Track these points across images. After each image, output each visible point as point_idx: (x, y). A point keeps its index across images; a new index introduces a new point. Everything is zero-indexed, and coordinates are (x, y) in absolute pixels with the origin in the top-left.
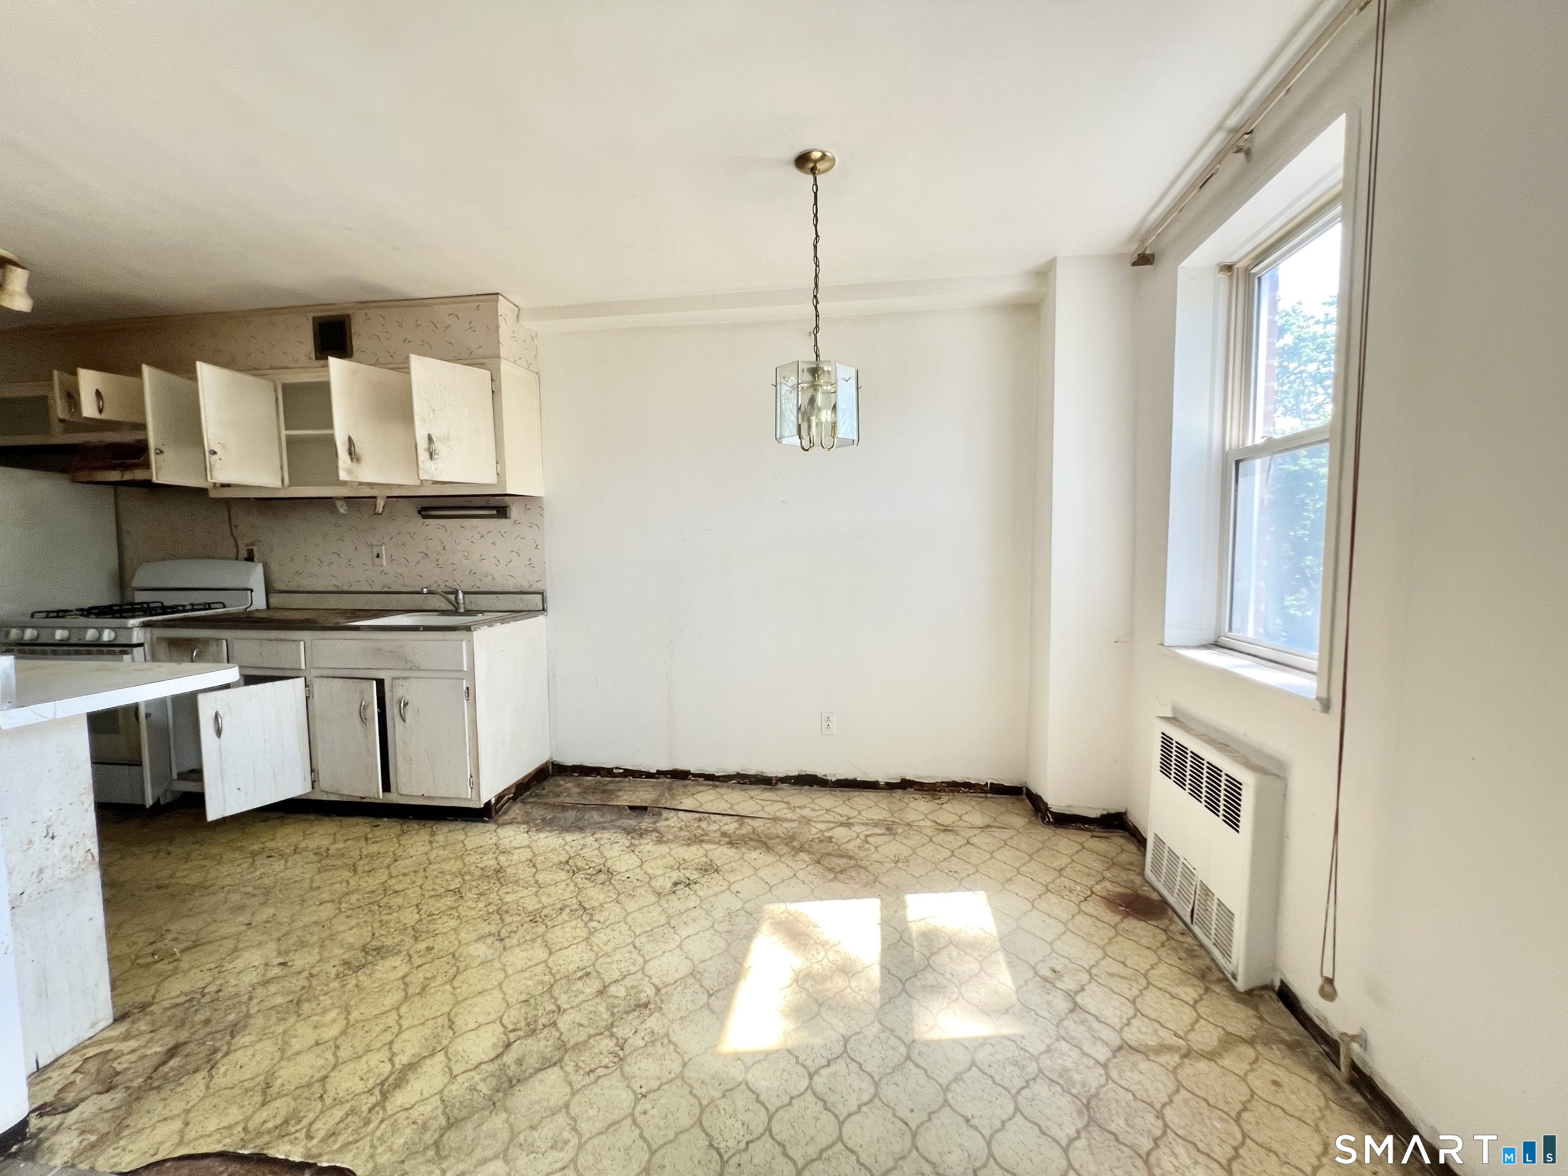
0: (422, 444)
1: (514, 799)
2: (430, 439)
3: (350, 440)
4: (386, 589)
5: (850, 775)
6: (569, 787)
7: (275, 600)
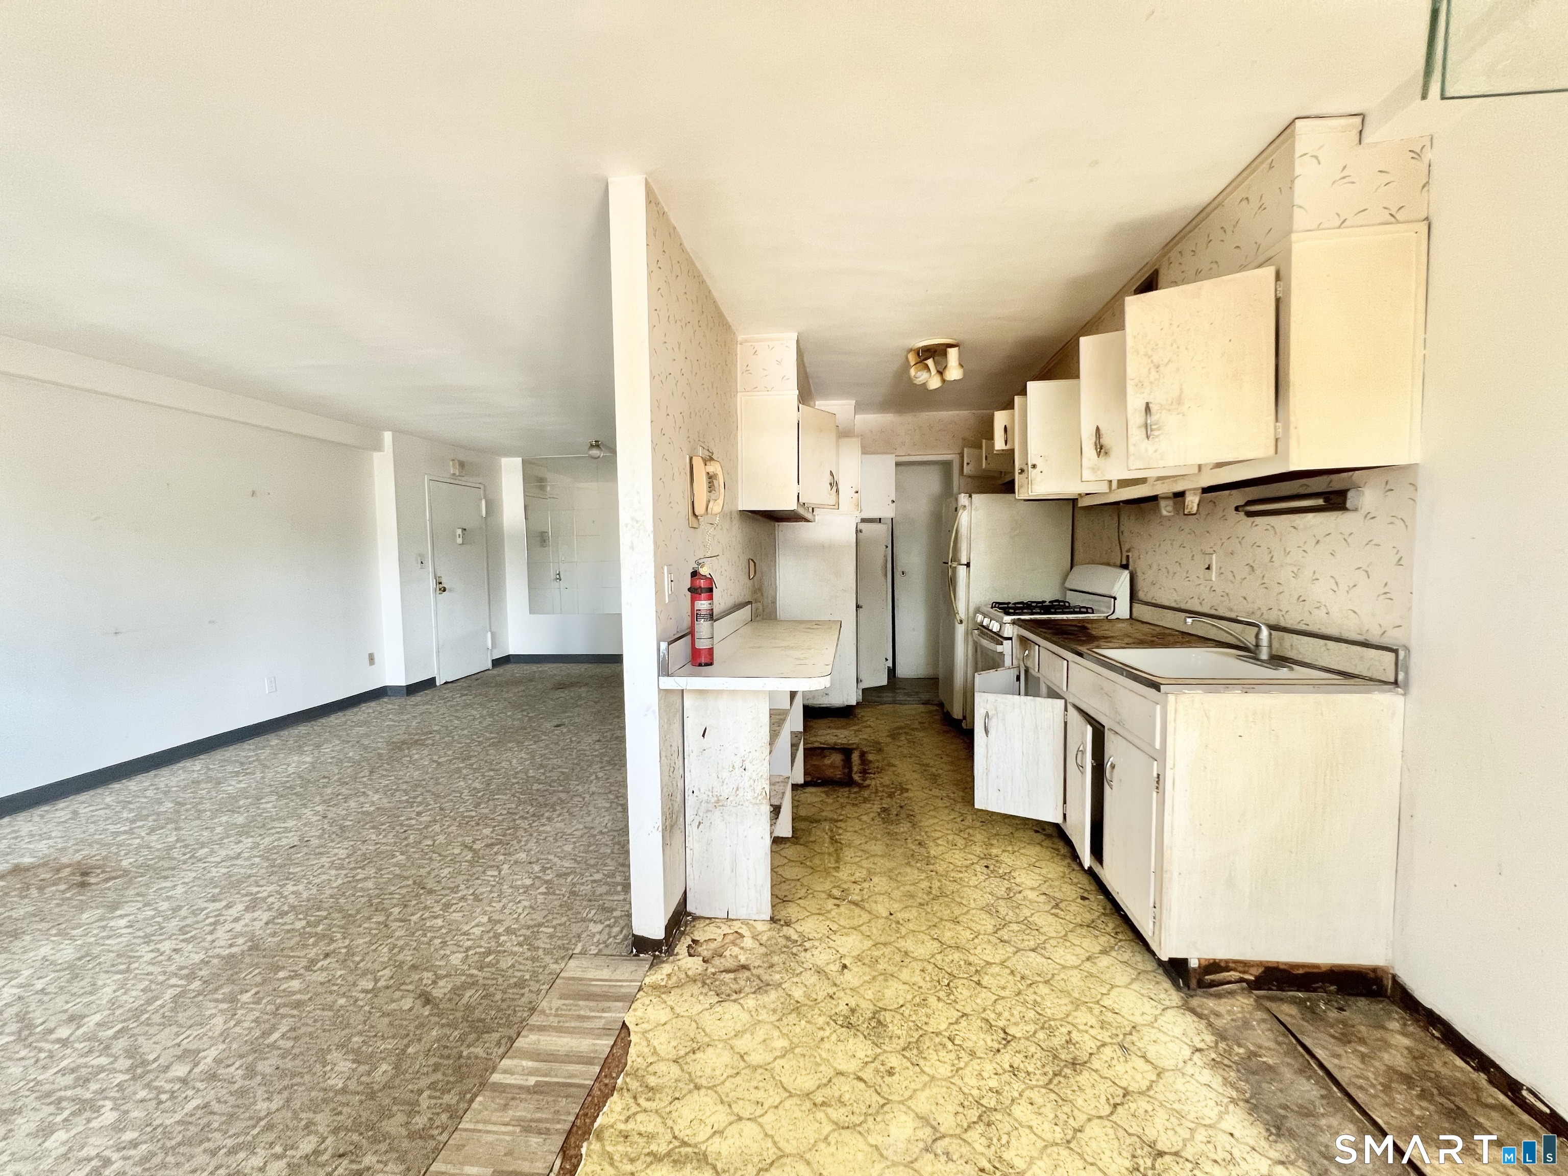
0: (1136, 420)
2: (1148, 410)
3: (1098, 432)
4: (1213, 612)
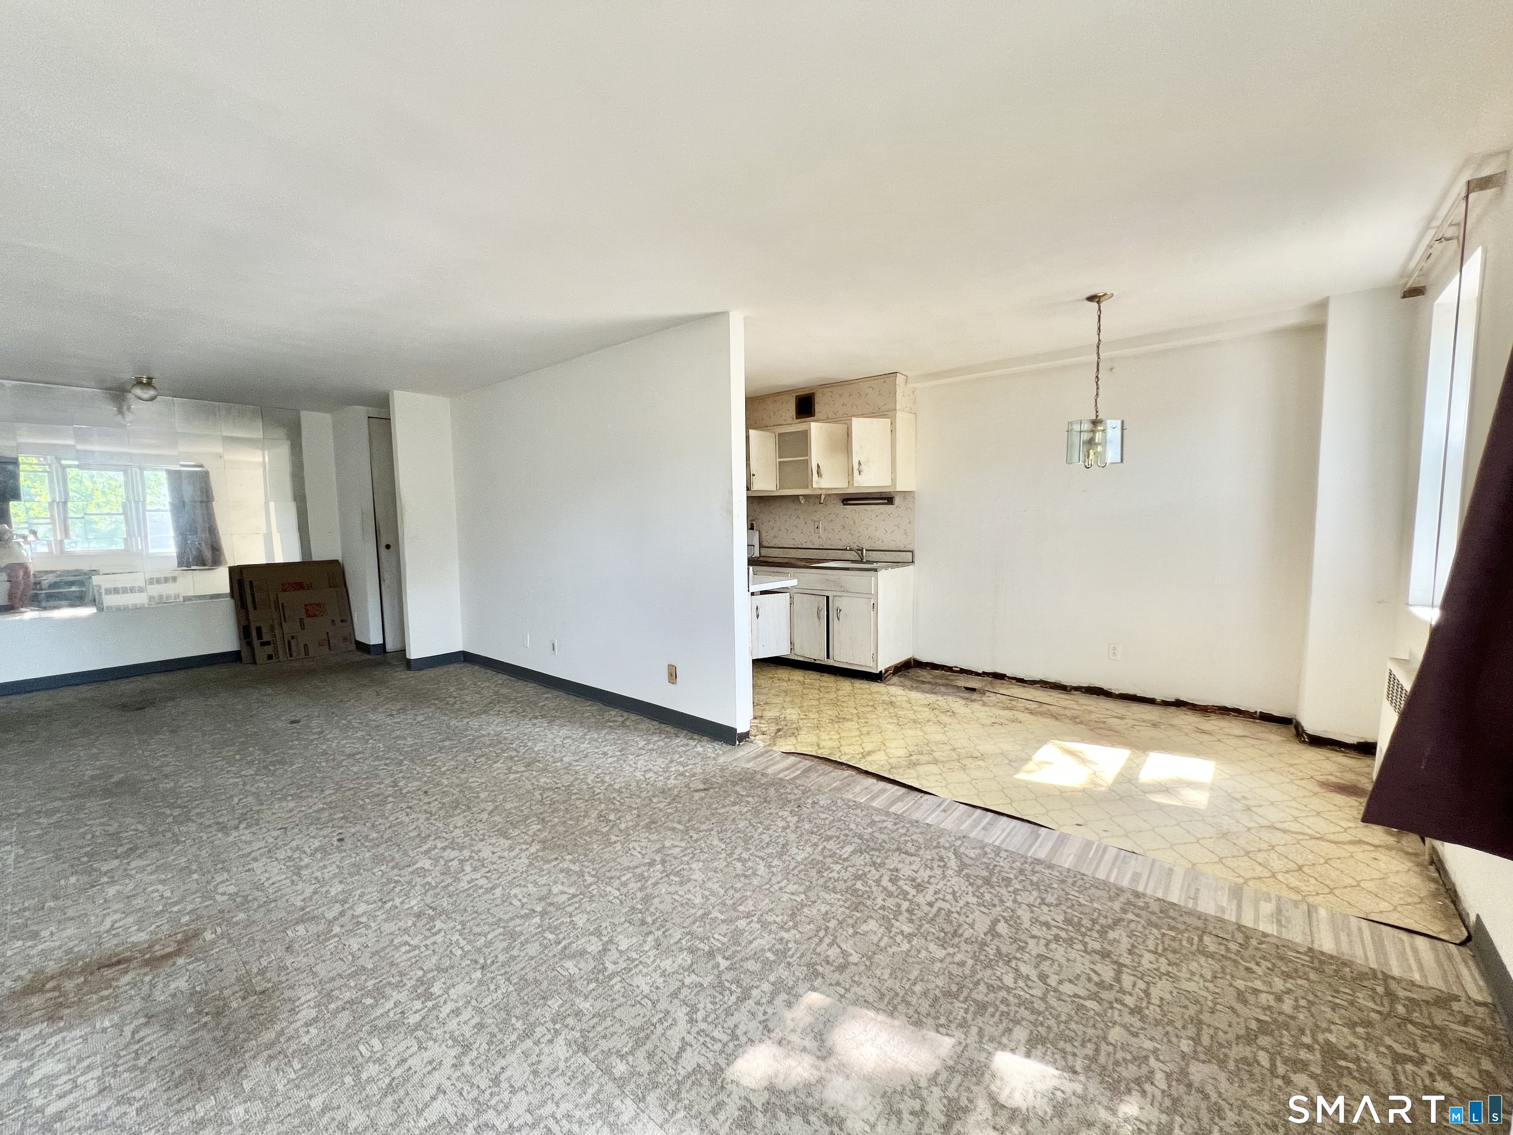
0: (856, 466)
1: (894, 674)
2: (860, 463)
3: (818, 465)
4: (826, 547)
5: (1131, 692)
6: (925, 675)
7: (765, 552)
